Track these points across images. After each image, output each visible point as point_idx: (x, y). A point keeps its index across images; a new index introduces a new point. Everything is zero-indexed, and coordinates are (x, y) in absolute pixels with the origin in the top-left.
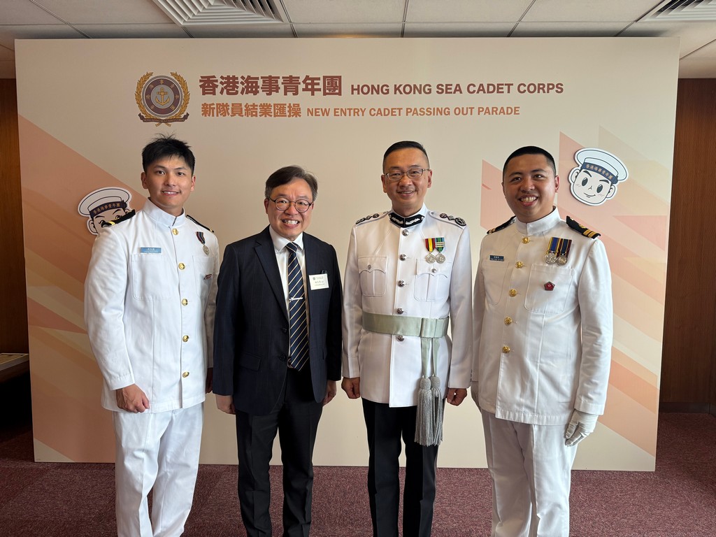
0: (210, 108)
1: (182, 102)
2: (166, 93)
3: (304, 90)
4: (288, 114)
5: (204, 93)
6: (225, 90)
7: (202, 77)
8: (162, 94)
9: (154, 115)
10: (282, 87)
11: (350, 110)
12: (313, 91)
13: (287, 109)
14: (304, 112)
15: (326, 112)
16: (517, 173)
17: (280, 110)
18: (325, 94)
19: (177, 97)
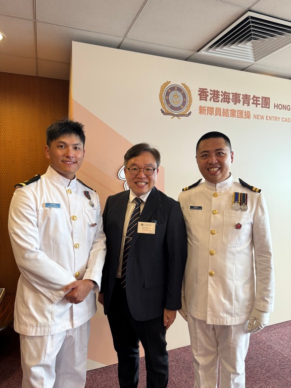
0: (204, 109)
1: (187, 104)
2: (178, 96)
3: (252, 103)
4: (244, 117)
5: (200, 100)
6: (212, 99)
7: (200, 89)
8: (176, 96)
9: (170, 111)
10: (242, 100)
11: (273, 117)
12: (257, 104)
13: (244, 114)
14: (252, 116)
15: (262, 117)
16: (205, 152)
17: (241, 114)
18: (262, 107)
19: (185, 100)
